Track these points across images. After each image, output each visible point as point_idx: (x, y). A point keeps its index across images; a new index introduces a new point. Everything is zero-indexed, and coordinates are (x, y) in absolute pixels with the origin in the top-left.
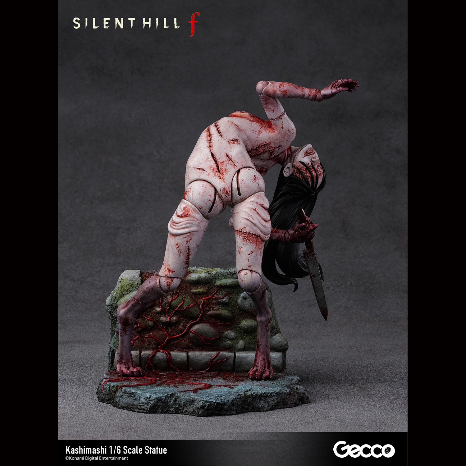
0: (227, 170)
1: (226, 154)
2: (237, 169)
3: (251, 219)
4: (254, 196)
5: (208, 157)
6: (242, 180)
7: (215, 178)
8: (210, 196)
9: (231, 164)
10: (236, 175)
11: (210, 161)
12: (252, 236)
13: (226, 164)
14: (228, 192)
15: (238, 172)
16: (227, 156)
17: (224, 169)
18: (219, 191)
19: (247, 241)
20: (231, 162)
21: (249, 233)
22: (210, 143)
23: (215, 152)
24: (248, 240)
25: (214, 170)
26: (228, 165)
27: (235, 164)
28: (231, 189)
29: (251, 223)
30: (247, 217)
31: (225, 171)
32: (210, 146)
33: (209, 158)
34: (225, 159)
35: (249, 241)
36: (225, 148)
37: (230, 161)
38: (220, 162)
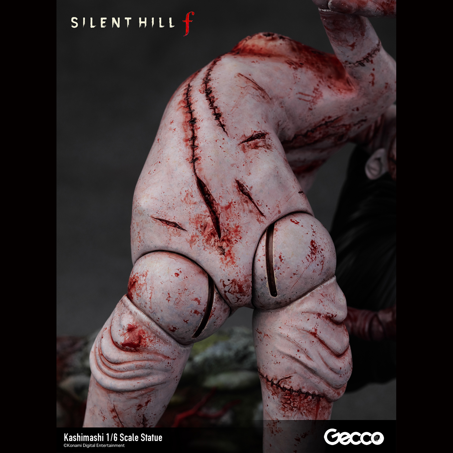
0: (239, 229)
1: (237, 182)
2: (267, 223)
3: (303, 359)
4: (312, 296)
5: (190, 190)
6: (280, 257)
7: (208, 251)
8: (196, 303)
9: (251, 211)
10: (263, 242)
11: (195, 203)
12: (306, 397)
13: (236, 213)
14: (245, 289)
15: (270, 231)
16: (240, 187)
17: (232, 225)
18: (220, 285)
19: (292, 410)
20: (251, 206)
21: (299, 392)
22: (194, 147)
23: (208, 178)
24: (295, 407)
25: (205, 227)
26: (241, 214)
27: (260, 212)
28: (250, 279)
29: (302, 367)
30: (293, 353)
31: (236, 231)
32: (194, 160)
33: (193, 194)
34: (234, 197)
35: (299, 409)
36: (232, 165)
37: (247, 202)
38: (222, 208)
